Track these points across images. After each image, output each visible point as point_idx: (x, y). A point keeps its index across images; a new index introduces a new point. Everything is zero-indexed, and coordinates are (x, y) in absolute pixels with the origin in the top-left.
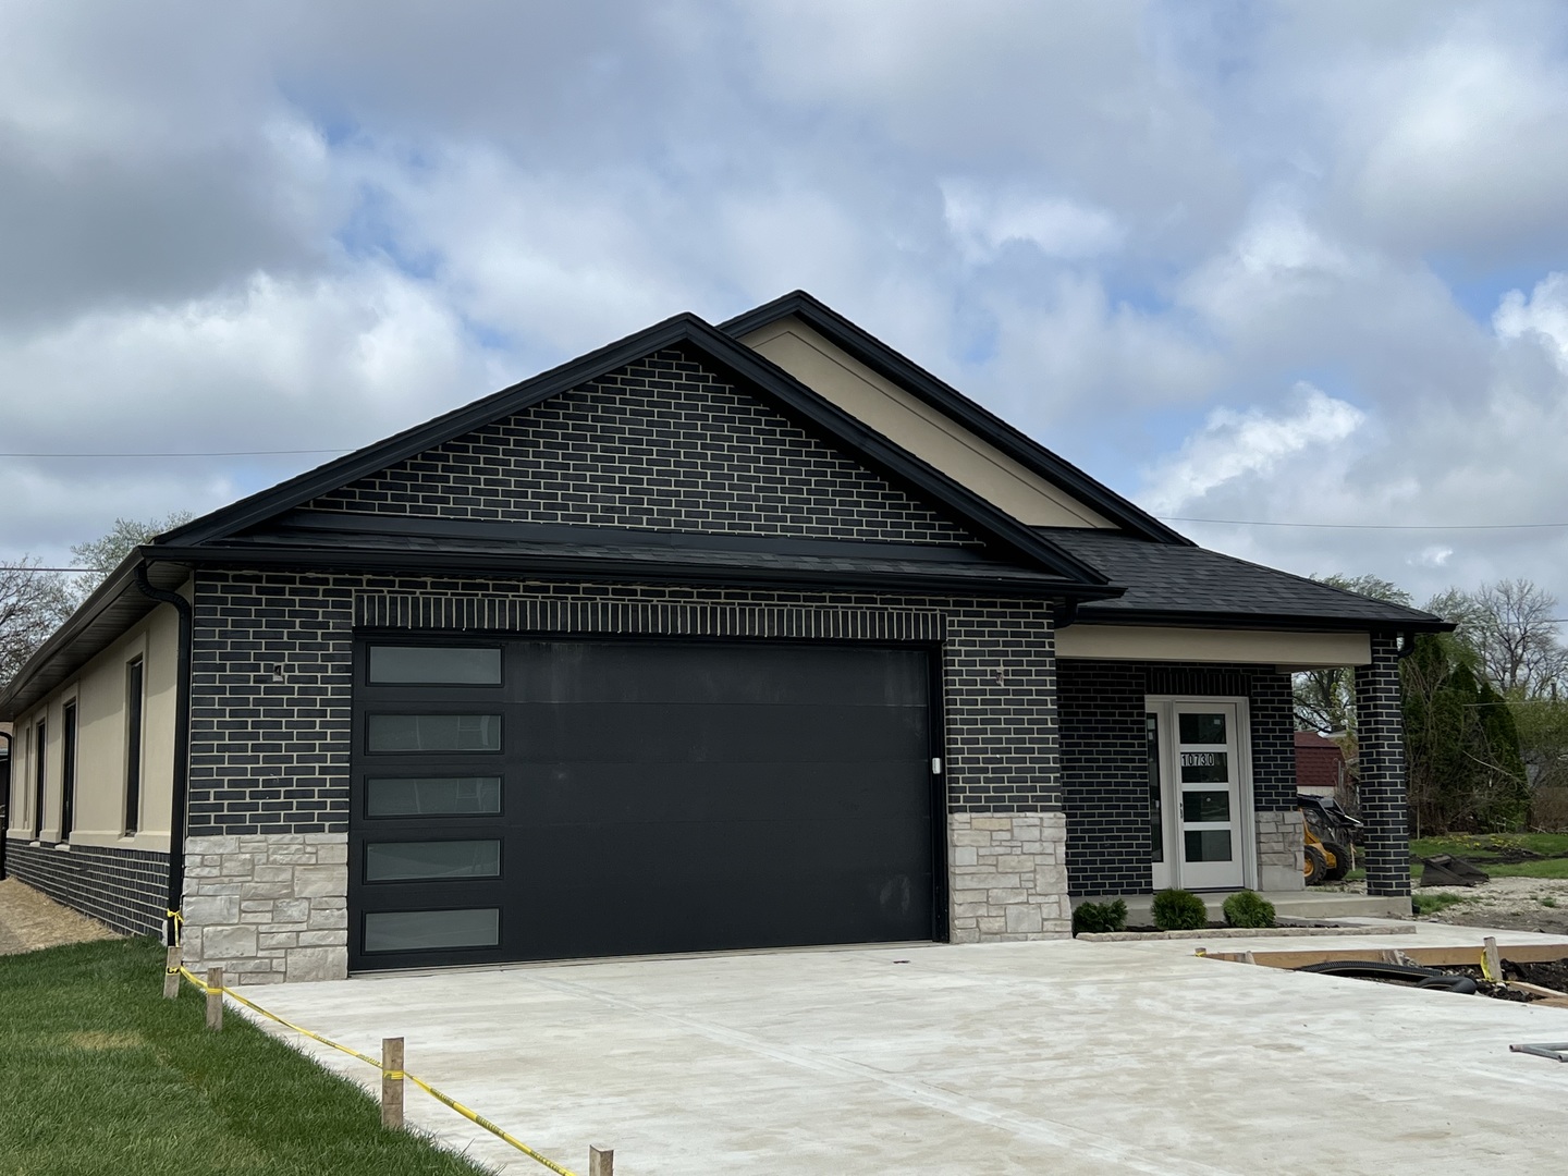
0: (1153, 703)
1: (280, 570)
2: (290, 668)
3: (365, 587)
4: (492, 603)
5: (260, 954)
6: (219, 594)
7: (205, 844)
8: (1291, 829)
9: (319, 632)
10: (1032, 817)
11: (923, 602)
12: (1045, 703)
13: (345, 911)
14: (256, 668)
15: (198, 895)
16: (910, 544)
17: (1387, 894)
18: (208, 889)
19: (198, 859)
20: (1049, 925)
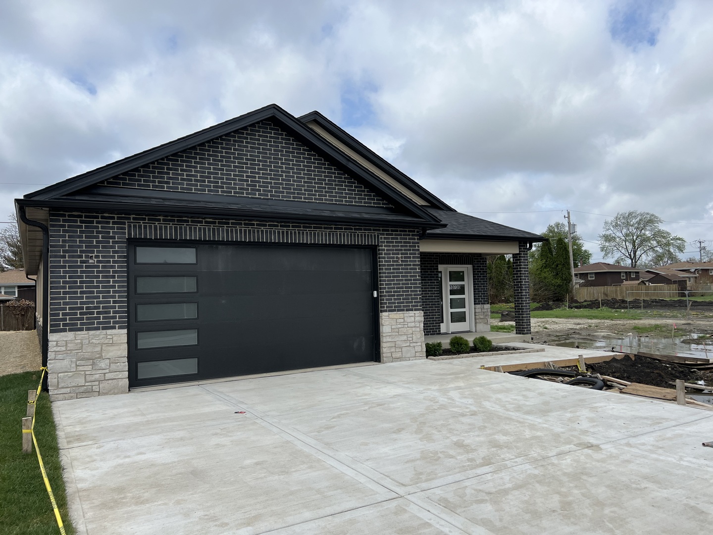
0: (441, 267)
1: (91, 213)
2: (97, 257)
3: (132, 221)
4: (190, 229)
5: (87, 384)
6: (61, 223)
7: (58, 336)
8: (486, 310)
9: (111, 240)
10: (411, 313)
11: (370, 230)
12: (416, 269)
13: (127, 363)
14: (81, 257)
15: (55, 359)
16: (365, 206)
17: (523, 334)
18: (60, 357)
19: (55, 343)
20: (418, 354)
